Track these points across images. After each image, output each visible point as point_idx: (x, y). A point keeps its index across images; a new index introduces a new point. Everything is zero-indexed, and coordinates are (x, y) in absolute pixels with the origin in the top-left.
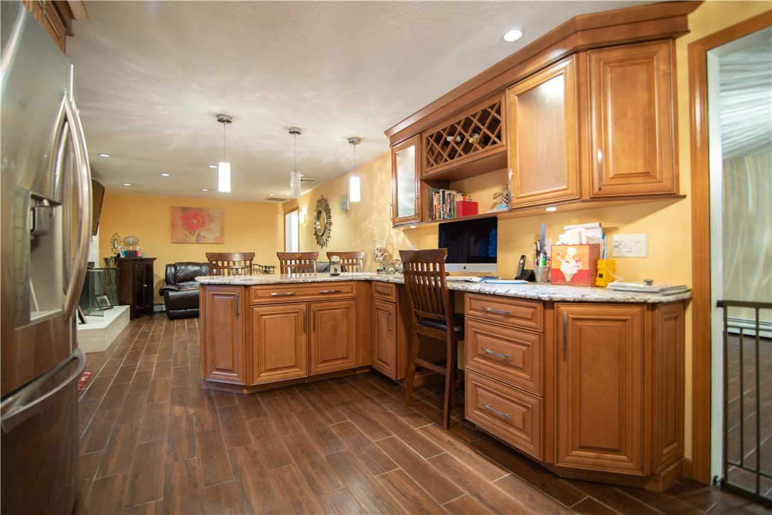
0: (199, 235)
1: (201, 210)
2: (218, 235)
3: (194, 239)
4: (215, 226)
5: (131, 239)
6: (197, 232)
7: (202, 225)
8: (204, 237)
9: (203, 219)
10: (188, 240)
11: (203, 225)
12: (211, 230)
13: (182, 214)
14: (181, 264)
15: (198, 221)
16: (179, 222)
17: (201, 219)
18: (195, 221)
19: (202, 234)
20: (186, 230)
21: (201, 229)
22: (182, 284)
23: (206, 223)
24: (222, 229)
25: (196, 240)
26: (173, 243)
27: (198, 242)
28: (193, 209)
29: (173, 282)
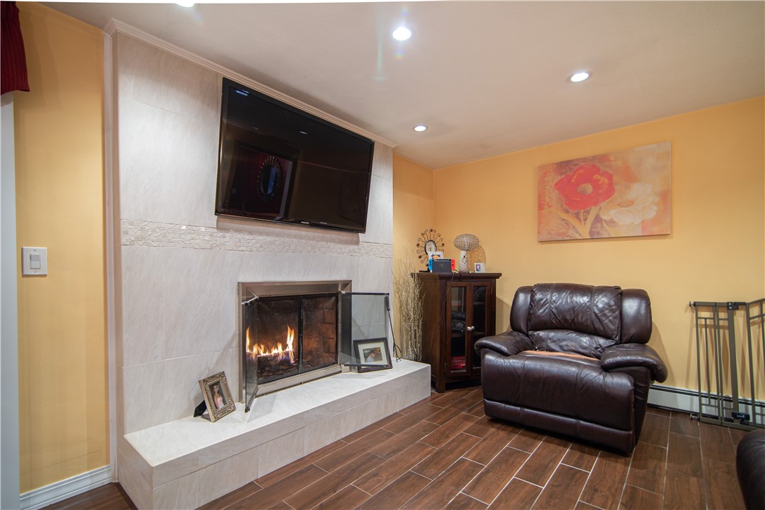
0: (598, 219)
1: (603, 158)
2: (652, 213)
3: (584, 231)
4: (643, 193)
5: (465, 240)
6: (594, 211)
7: (606, 193)
8: (612, 223)
9: (610, 177)
10: (572, 233)
11: (609, 192)
12: (631, 203)
13: (558, 178)
14: (544, 288)
15: (596, 186)
16: (553, 196)
17: (604, 180)
18: (589, 188)
19: (604, 217)
20: (567, 212)
21: (603, 204)
22: (542, 333)
23: (617, 188)
24: (665, 198)
25: (591, 233)
26: (542, 242)
27: (594, 237)
28: (584, 160)
29: (523, 327)
